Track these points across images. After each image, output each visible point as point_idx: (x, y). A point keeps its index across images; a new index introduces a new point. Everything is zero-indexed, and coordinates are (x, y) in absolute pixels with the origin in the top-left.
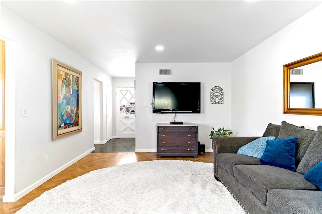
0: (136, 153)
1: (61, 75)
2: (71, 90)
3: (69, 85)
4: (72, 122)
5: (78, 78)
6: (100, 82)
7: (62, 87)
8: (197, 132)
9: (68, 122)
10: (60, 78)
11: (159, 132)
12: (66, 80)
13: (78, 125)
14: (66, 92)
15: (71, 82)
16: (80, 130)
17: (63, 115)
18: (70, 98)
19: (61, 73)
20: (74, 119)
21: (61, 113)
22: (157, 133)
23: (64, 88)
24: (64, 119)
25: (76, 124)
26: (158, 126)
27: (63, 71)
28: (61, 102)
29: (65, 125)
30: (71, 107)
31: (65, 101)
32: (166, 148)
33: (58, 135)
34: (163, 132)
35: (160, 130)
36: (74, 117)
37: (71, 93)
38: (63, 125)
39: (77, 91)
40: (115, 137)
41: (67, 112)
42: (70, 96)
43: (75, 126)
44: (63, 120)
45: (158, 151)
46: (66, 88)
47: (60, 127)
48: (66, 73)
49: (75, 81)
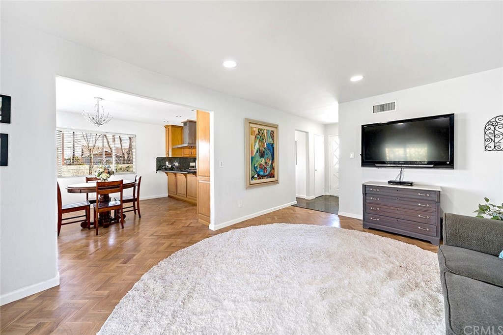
0: (339, 216)
1: (254, 131)
2: (265, 144)
3: (263, 140)
4: (266, 174)
5: (273, 132)
6: (306, 132)
7: (255, 142)
8: (439, 202)
9: (262, 173)
10: (254, 134)
11: (366, 194)
12: (260, 136)
13: (274, 177)
14: (260, 146)
15: (265, 136)
16: (277, 182)
17: (257, 167)
18: (264, 152)
19: (254, 129)
20: (269, 171)
21: (255, 165)
22: (363, 194)
23: (257, 143)
24: (258, 170)
25: (271, 175)
26: (365, 185)
27: (256, 128)
28: (253, 156)
29: (258, 175)
30: (265, 160)
31: (258, 154)
32: (378, 218)
33: (250, 185)
34: (374, 195)
35: (367, 190)
36: (269, 169)
37: (266, 147)
38: (256, 176)
39: (272, 145)
40: (328, 194)
41: (261, 165)
42: (264, 150)
43: (270, 177)
44: (256, 171)
45: (365, 220)
46: (259, 142)
47: (253, 177)
48: (259, 129)
49: (269, 135)
